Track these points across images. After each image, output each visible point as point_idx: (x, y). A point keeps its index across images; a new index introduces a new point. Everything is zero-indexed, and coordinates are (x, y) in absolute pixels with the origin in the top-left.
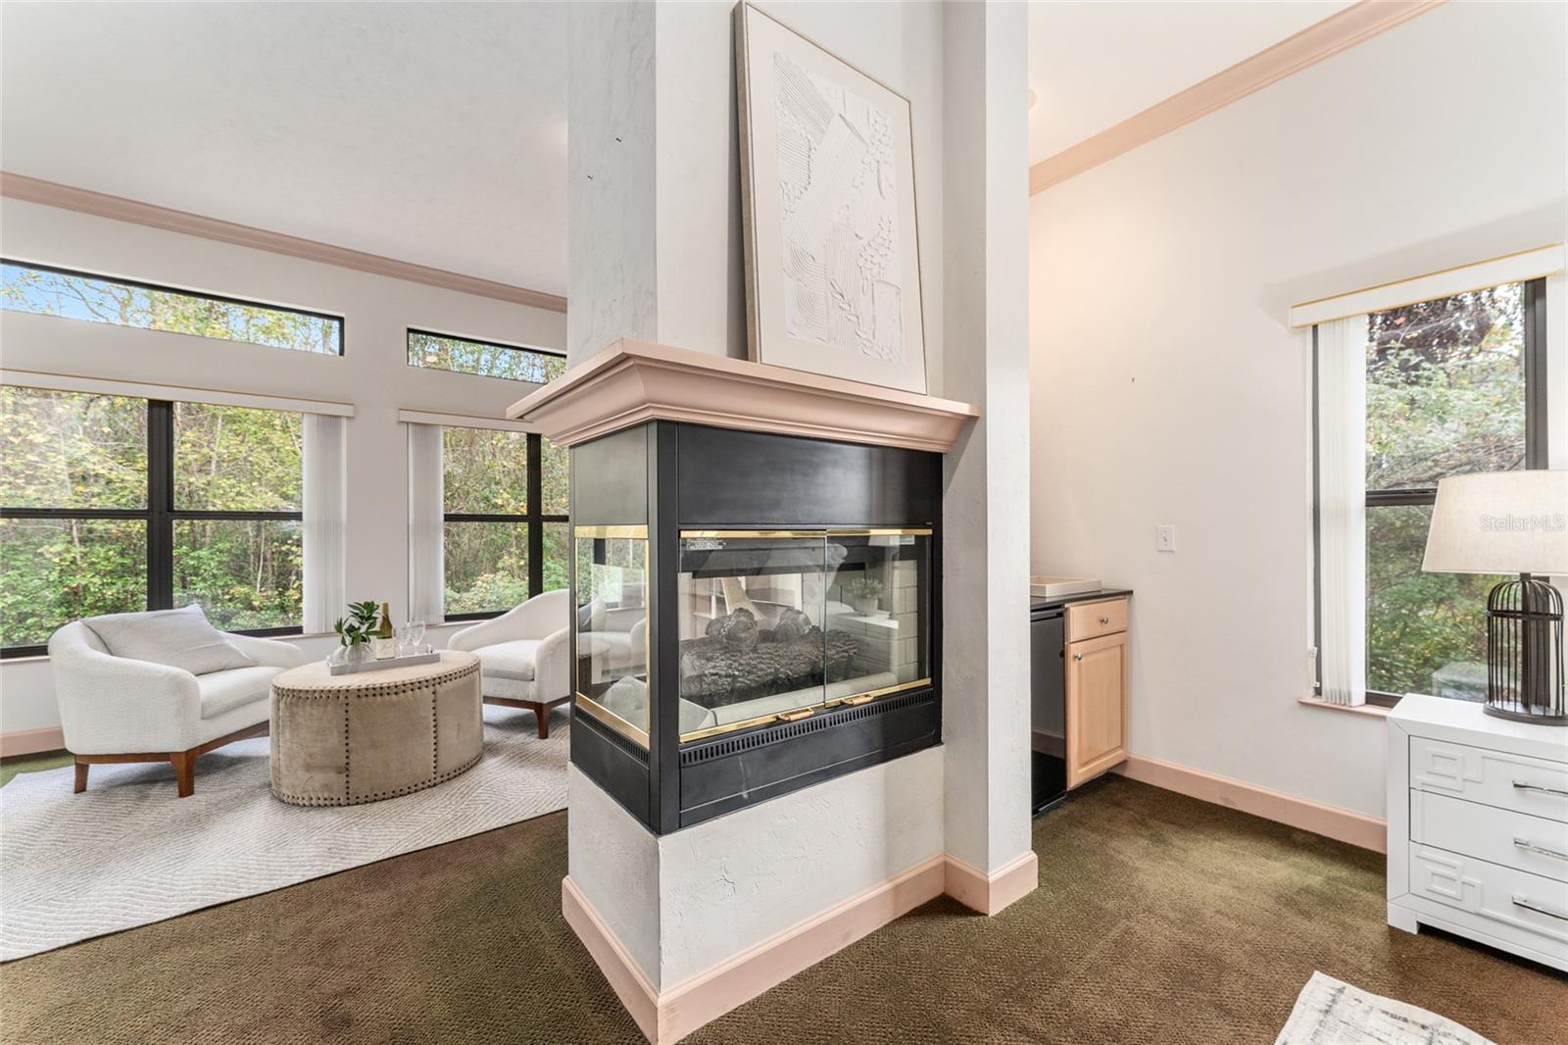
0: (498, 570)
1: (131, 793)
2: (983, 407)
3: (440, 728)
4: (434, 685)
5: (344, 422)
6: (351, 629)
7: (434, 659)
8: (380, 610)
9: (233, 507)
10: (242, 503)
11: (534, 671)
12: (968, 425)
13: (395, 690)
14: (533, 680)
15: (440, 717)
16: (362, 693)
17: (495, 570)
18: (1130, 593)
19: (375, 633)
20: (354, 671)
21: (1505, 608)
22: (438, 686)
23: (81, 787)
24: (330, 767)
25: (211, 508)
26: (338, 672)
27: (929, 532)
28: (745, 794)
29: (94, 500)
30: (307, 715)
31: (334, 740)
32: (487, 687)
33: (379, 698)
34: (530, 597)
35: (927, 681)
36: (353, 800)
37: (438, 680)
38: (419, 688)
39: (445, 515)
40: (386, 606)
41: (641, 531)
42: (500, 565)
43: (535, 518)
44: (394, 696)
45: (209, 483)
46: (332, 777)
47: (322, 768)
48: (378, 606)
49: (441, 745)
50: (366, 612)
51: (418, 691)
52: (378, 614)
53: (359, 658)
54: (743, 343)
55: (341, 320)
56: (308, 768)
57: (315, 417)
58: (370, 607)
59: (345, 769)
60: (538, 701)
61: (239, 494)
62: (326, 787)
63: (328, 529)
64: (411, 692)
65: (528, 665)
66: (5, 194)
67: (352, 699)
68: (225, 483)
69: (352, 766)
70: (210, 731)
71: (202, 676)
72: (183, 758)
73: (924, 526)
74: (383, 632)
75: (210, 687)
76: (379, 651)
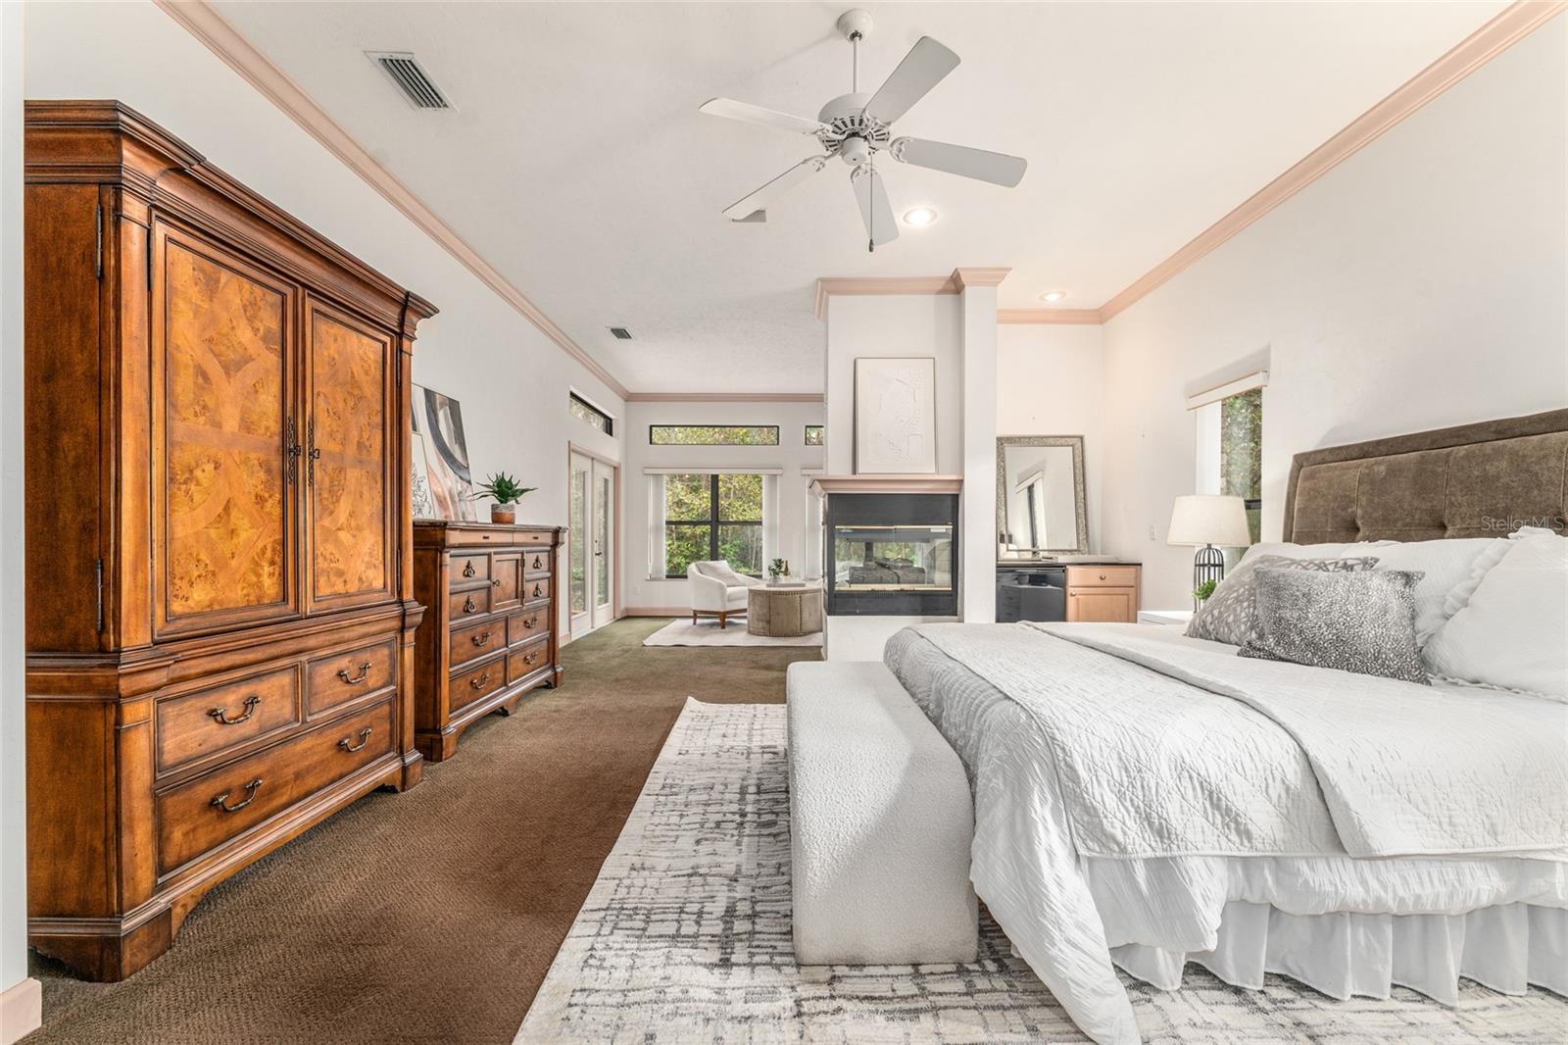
1: (708, 627)
2: (964, 476)
5: (778, 477)
6: (775, 570)
7: (803, 585)
8: (784, 564)
9: (741, 518)
10: (745, 516)
12: (961, 482)
13: (786, 594)
16: (775, 593)
18: (1140, 565)
19: (782, 572)
20: (774, 585)
21: (1201, 562)
23: (695, 624)
25: (731, 520)
26: (768, 586)
27: (953, 526)
28: (858, 611)
29: (682, 516)
30: (762, 601)
31: (766, 610)
33: (780, 596)
35: (951, 589)
36: (771, 634)
40: (786, 562)
44: (785, 596)
45: (730, 504)
46: (765, 624)
47: (762, 621)
48: (784, 562)
53: (776, 581)
54: (854, 472)
56: (758, 620)
57: (768, 476)
59: (770, 622)
61: (744, 510)
62: (764, 628)
63: (772, 529)
68: (737, 504)
70: (730, 607)
71: (729, 586)
72: (723, 615)
73: (946, 524)
74: (786, 572)
75: (730, 590)
76: (782, 579)
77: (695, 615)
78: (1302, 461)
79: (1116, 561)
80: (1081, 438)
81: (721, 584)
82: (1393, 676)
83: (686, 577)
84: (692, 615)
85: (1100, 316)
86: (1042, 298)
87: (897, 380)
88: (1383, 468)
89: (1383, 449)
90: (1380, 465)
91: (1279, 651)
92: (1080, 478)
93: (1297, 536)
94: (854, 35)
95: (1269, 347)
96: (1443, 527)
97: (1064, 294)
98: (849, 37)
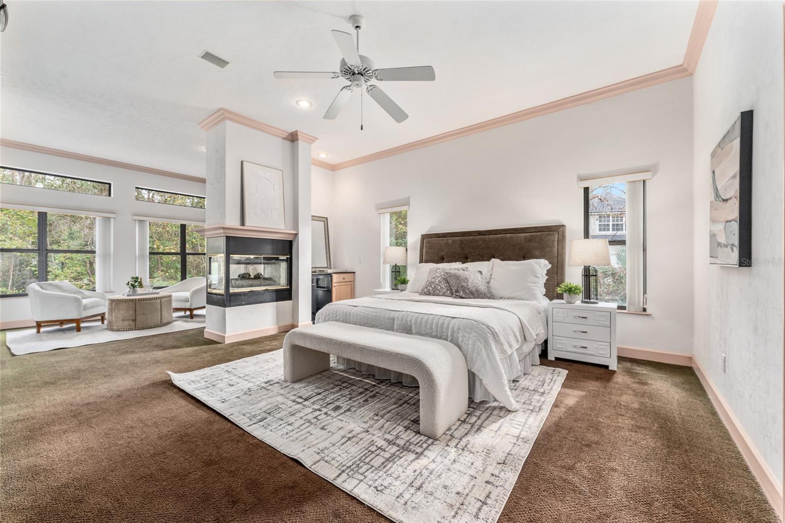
2: (298, 232)
3: (162, 311)
5: (112, 219)
6: (132, 284)
8: (139, 280)
11: (189, 299)
12: (296, 235)
13: (149, 299)
14: (188, 302)
15: (162, 307)
16: (140, 300)
18: (355, 272)
20: (133, 296)
22: (162, 299)
24: (130, 320)
27: (289, 256)
28: (243, 303)
30: (123, 306)
31: (131, 312)
32: (175, 305)
33: (145, 301)
34: (181, 281)
35: (289, 287)
36: (137, 328)
37: (162, 297)
38: (156, 299)
39: (149, 253)
40: (141, 278)
41: (222, 255)
43: (183, 254)
44: (149, 301)
47: (128, 320)
48: (139, 278)
49: (162, 316)
50: (136, 279)
53: (135, 292)
54: (243, 224)
55: (110, 184)
56: (123, 320)
57: (101, 218)
58: (137, 278)
59: (135, 320)
60: (190, 308)
62: (129, 325)
64: (154, 300)
65: (187, 297)
66: (2, 145)
67: (137, 301)
69: (137, 320)
70: (85, 314)
71: (83, 298)
72: (78, 321)
73: (287, 255)
74: (141, 285)
75: (85, 301)
76: (139, 290)
77: (39, 325)
78: (424, 237)
79: (345, 271)
80: (327, 218)
81: (76, 297)
82: (489, 298)
83: (26, 295)
84: (35, 324)
85: (333, 168)
86: (318, 154)
87: (265, 178)
88: (451, 241)
89: (449, 235)
90: (450, 240)
91: (464, 296)
92: (327, 236)
93: (425, 260)
94: (357, 27)
95: (409, 198)
96: (467, 258)
97: (327, 155)
98: (355, 25)
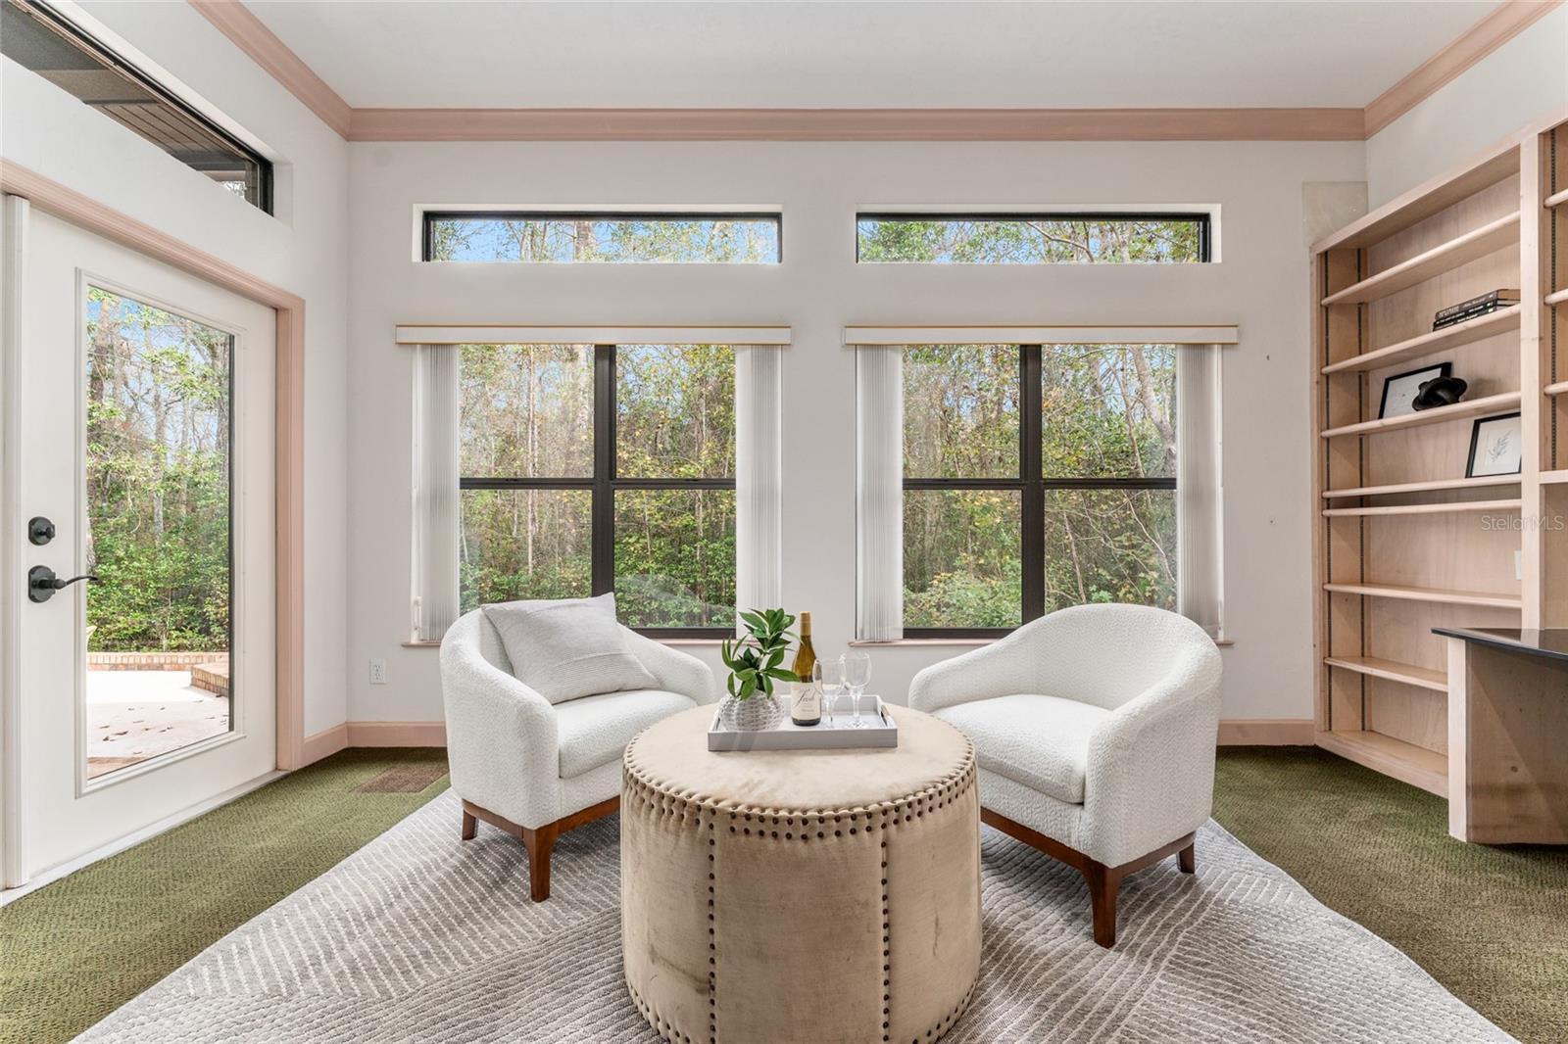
0: (955, 569)
3: (899, 931)
4: (884, 826)
6: (745, 662)
8: (798, 622)
11: (1084, 779)
13: (803, 830)
14: (1082, 804)
15: (899, 905)
16: (740, 824)
17: (951, 569)
19: (784, 675)
22: (893, 828)
24: (684, 972)
26: (719, 745)
33: (770, 842)
37: (893, 815)
38: (853, 832)
39: (904, 480)
40: (805, 618)
42: (957, 563)
43: (1032, 483)
44: (800, 844)
46: (689, 992)
47: (672, 966)
48: (792, 619)
49: (902, 972)
50: (771, 628)
51: (850, 837)
52: (792, 634)
58: (779, 618)
59: (709, 987)
62: (678, 1011)
63: (762, 498)
64: (835, 838)
65: (1071, 767)
67: (720, 833)
69: (721, 985)
